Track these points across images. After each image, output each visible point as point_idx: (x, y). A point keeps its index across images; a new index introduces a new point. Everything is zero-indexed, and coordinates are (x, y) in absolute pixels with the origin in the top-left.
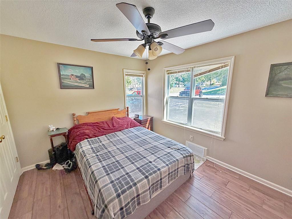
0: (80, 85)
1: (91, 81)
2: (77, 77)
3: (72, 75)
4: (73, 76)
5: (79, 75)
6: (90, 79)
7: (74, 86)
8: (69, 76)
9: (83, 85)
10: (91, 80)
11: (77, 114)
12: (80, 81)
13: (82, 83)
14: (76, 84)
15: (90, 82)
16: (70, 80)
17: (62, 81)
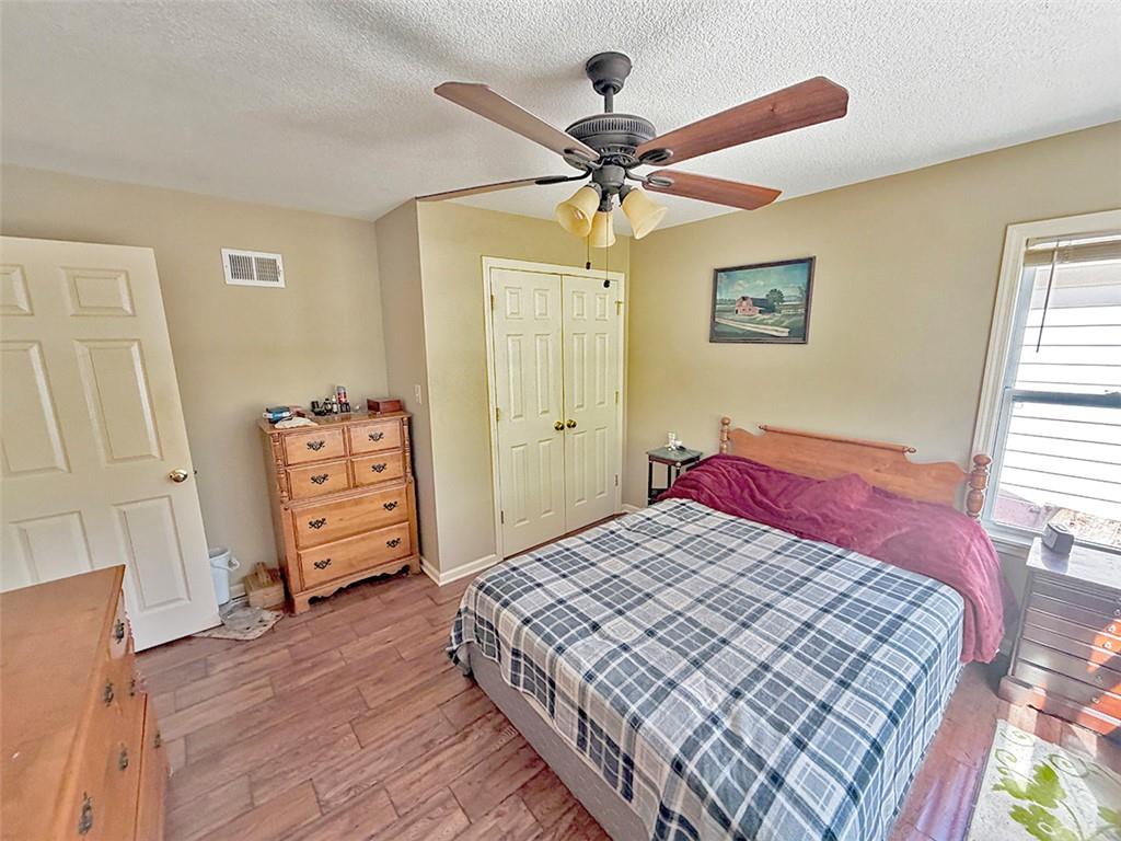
0: (761, 329)
1: (800, 315)
2: (756, 302)
3: (744, 299)
4: (744, 303)
5: (764, 297)
6: (795, 307)
7: (743, 335)
8: (734, 302)
9: (770, 330)
10: (802, 311)
11: (735, 425)
12: (761, 317)
13: (767, 324)
14: (750, 327)
15: (794, 319)
16: (737, 317)
17: (717, 320)
